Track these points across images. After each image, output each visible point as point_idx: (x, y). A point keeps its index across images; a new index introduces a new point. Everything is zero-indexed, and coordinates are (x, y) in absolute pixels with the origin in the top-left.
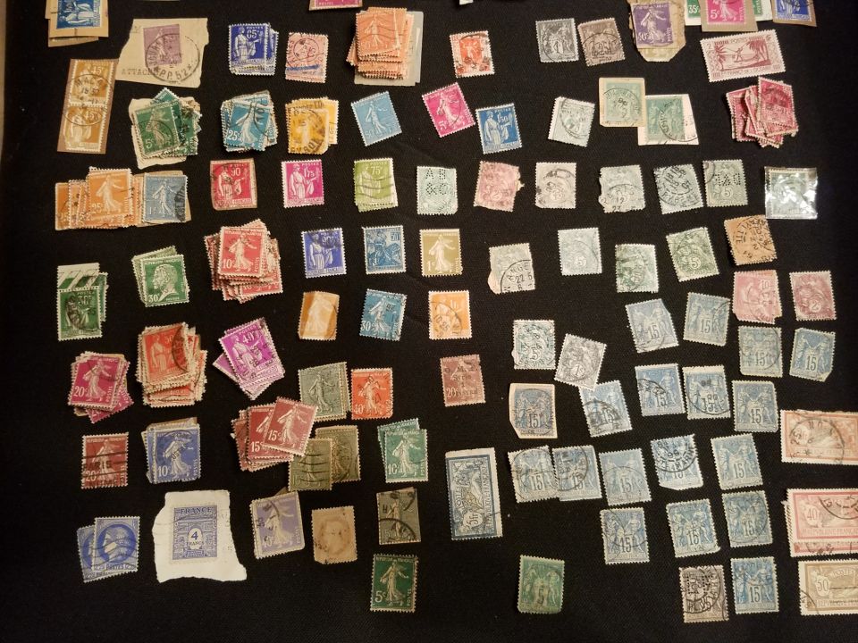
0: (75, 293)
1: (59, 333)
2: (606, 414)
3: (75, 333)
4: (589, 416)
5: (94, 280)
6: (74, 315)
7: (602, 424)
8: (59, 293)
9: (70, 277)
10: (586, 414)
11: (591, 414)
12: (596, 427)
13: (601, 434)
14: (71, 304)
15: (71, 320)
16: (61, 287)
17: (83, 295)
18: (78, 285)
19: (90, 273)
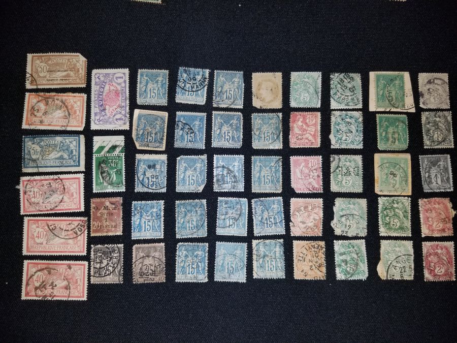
0: (107, 157)
1: (94, 187)
2: (229, 178)
3: (106, 188)
4: (216, 176)
5: (120, 148)
6: (105, 174)
7: (224, 184)
8: (94, 157)
9: (103, 145)
10: (215, 174)
11: (218, 175)
12: (219, 185)
13: (221, 191)
14: (103, 165)
15: (103, 178)
16: (96, 153)
17: (112, 160)
18: (108, 152)
19: (118, 144)
